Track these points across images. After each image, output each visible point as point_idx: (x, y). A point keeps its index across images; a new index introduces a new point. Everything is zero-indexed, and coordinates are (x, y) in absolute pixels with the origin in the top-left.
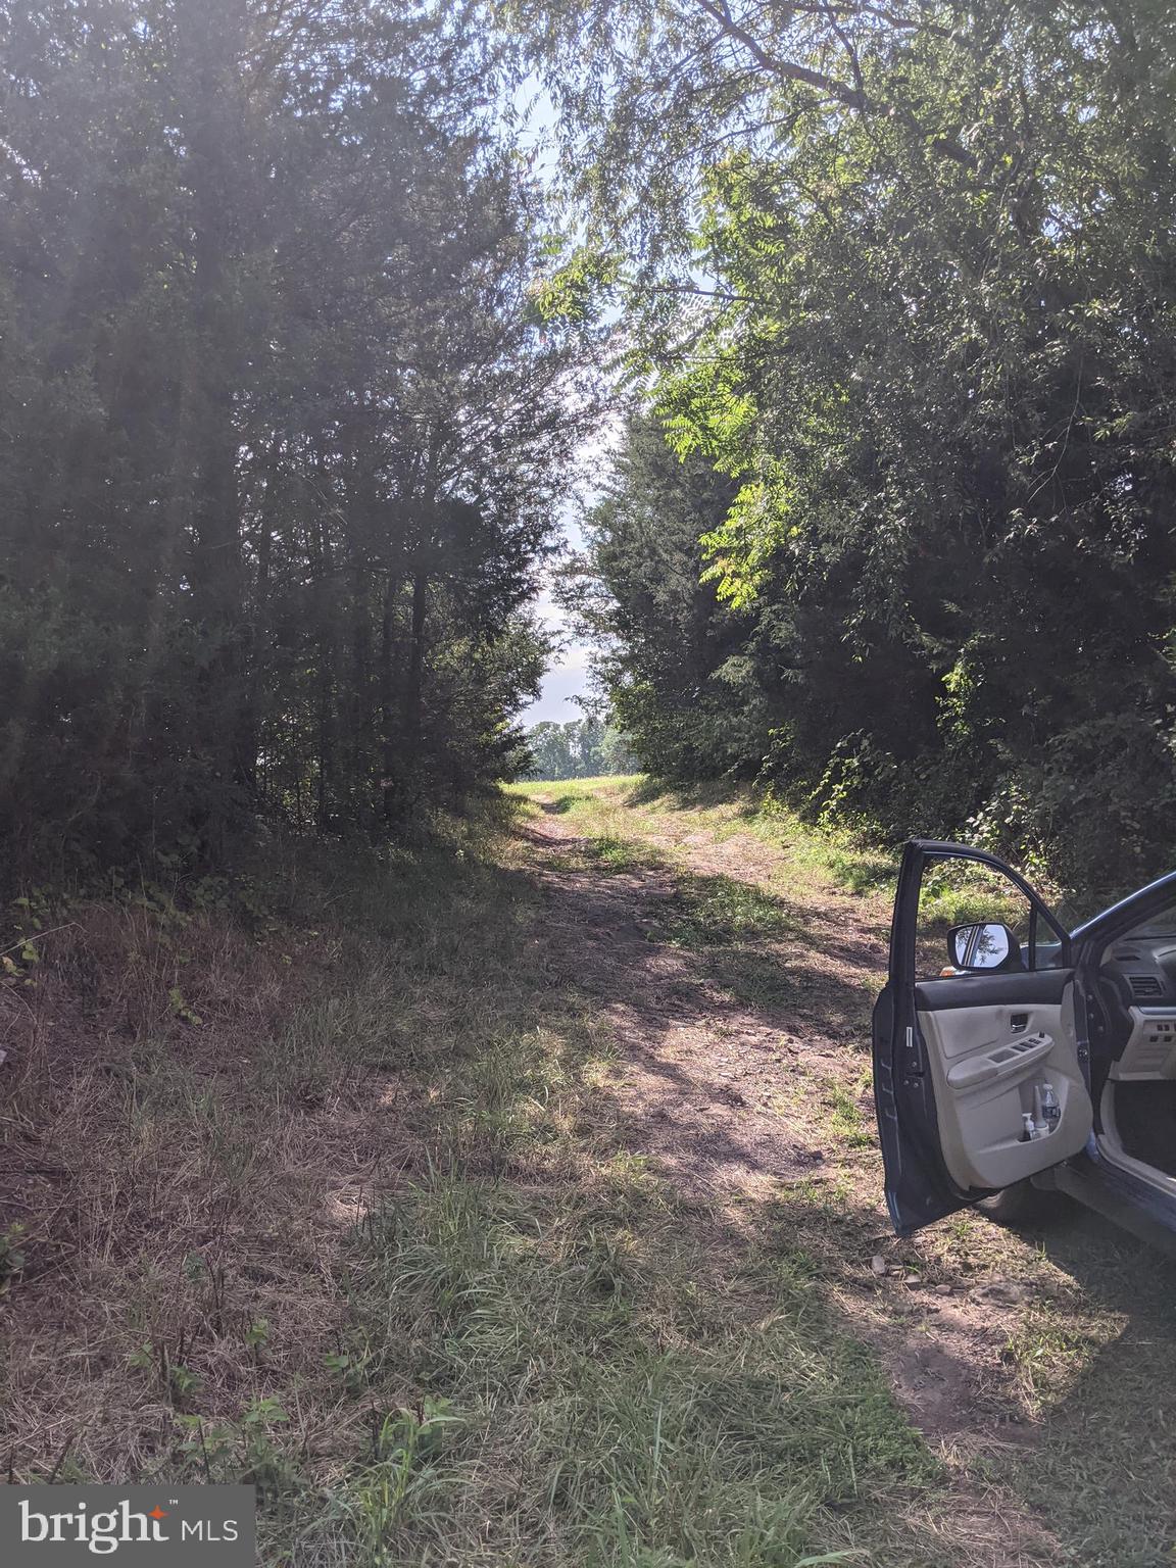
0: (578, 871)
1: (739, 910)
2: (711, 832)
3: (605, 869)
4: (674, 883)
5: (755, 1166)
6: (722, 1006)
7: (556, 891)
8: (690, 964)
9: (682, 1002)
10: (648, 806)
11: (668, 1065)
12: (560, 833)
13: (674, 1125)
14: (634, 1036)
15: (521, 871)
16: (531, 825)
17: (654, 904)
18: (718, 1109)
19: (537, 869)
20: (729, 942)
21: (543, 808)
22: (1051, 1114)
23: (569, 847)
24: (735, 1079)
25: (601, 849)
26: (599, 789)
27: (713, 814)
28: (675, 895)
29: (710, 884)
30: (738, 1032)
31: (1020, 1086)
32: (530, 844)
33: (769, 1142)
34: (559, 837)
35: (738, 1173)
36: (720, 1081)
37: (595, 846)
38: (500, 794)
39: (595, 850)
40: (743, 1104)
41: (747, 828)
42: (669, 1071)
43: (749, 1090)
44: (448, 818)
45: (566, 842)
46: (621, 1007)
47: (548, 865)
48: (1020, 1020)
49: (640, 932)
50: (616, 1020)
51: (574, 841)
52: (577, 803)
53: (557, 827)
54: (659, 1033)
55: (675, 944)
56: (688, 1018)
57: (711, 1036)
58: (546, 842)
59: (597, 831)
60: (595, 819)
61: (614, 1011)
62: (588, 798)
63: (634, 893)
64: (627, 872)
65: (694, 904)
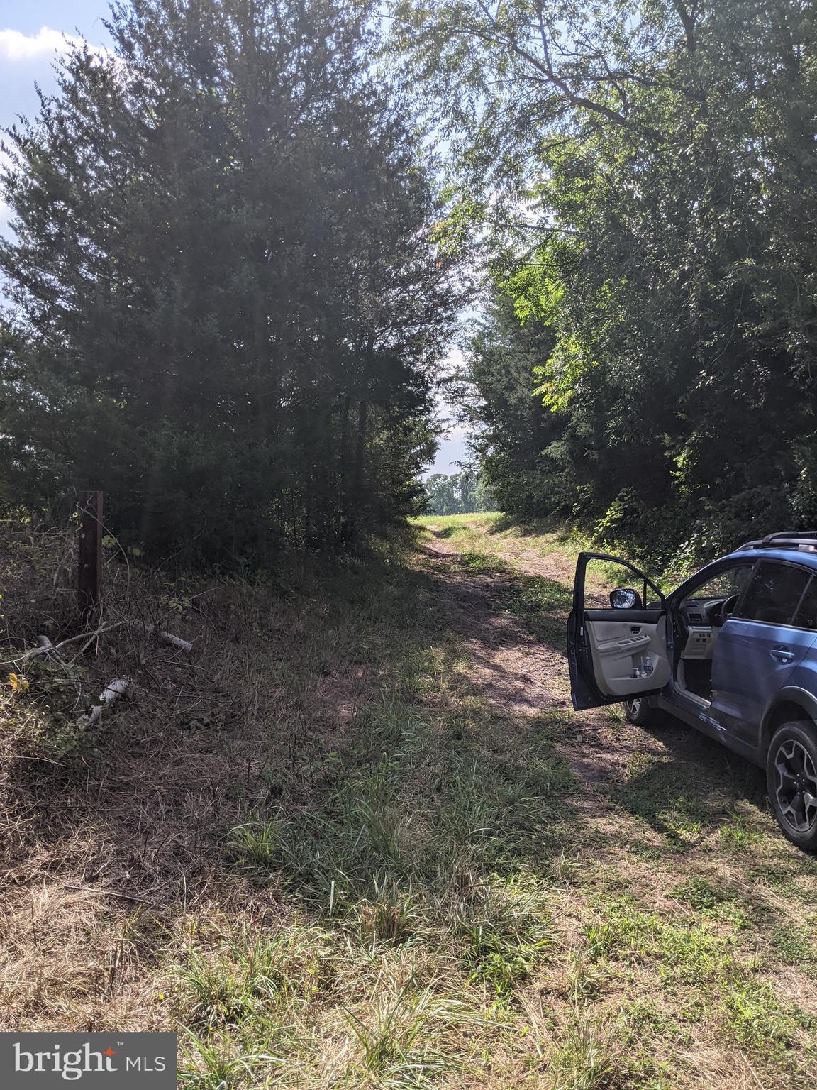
0: (455, 572)
1: (546, 594)
2: (538, 551)
3: (471, 572)
4: (511, 580)
5: (533, 706)
6: (529, 642)
7: (442, 583)
8: (514, 622)
9: (508, 639)
10: (502, 534)
11: (496, 665)
12: (445, 550)
13: (496, 689)
14: (482, 653)
15: (421, 572)
16: (427, 545)
17: (498, 591)
18: (519, 684)
19: (431, 571)
20: (538, 611)
21: (435, 534)
22: (648, 669)
23: (451, 558)
24: (529, 672)
25: (469, 560)
26: (472, 522)
27: (541, 540)
28: (510, 587)
29: (531, 581)
30: (535, 653)
31: (633, 656)
32: (427, 556)
33: (542, 697)
34: (444, 553)
35: (525, 707)
36: (520, 672)
37: (466, 558)
38: (408, 525)
39: (466, 560)
40: (531, 682)
41: (561, 548)
42: (497, 668)
43: (535, 678)
44: (378, 541)
45: (449, 556)
46: (474, 640)
47: (438, 569)
48: (635, 629)
49: (489, 606)
50: (471, 646)
51: (453, 555)
52: (457, 532)
53: (443, 546)
54: (493, 652)
55: (507, 612)
56: (509, 646)
57: (520, 654)
58: (437, 555)
59: (468, 549)
60: (467, 542)
61: (472, 642)
62: (464, 528)
63: (487, 585)
64: (484, 574)
65: (520, 591)
